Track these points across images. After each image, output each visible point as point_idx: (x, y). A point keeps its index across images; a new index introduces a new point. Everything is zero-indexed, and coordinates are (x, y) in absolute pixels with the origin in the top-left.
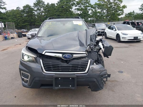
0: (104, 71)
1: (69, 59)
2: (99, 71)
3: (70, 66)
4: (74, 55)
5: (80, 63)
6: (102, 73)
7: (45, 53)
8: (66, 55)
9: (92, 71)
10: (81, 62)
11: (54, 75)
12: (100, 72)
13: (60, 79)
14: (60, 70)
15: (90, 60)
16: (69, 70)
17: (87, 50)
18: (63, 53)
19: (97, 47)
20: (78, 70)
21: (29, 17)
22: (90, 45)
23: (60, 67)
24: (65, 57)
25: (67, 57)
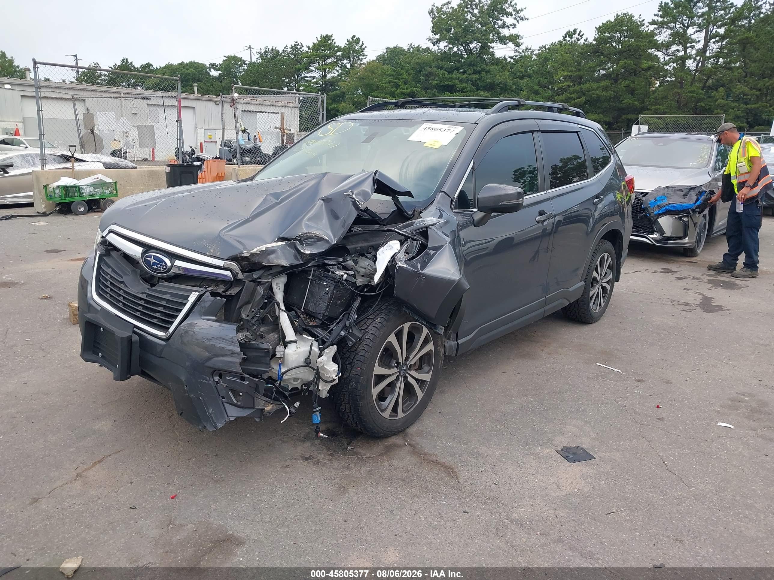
0: (226, 355)
1: (157, 271)
2: (207, 348)
3: (141, 296)
4: (178, 263)
5: (167, 297)
6: (216, 359)
7: (108, 234)
8: (151, 257)
10: (173, 295)
11: (99, 308)
12: (207, 354)
13: (102, 330)
14: (121, 305)
15: (198, 293)
16: (138, 311)
17: (246, 254)
18: (147, 248)
19: (364, 263)
20: (155, 321)
21: (616, 80)
22: (302, 244)
23: (121, 293)
24: (147, 263)
25: (154, 264)
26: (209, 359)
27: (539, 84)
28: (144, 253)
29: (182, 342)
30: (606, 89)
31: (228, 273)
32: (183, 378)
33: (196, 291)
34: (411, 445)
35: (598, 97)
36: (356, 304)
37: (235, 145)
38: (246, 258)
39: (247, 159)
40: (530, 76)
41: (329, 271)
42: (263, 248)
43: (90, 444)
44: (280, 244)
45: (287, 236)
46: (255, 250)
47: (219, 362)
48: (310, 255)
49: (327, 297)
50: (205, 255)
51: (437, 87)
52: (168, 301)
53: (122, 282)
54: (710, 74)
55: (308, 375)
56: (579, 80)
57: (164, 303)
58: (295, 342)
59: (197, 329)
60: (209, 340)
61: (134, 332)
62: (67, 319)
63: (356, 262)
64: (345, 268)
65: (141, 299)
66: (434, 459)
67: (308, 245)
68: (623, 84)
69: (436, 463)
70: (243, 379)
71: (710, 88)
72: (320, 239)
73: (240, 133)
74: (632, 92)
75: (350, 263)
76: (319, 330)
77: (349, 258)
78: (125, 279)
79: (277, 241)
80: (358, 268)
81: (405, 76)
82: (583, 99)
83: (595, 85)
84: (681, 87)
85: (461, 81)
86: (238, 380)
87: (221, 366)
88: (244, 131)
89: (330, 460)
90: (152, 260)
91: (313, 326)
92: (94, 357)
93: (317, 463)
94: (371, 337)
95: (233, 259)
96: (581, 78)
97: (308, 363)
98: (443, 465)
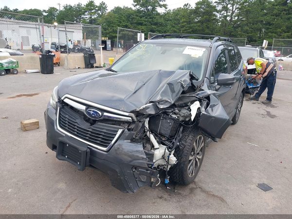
0: (139, 159)
1: (95, 117)
2: (130, 156)
3: (89, 130)
4: (105, 114)
5: (105, 131)
7: (64, 99)
8: (91, 111)
9: (116, 150)
10: (107, 130)
11: (64, 135)
12: (130, 159)
13: (67, 145)
14: (76, 133)
15: (122, 130)
16: (87, 136)
17: (138, 110)
18: (88, 106)
19: (184, 111)
20: (98, 142)
21: (202, 23)
22: (159, 104)
23: (76, 127)
24: (89, 114)
25: (93, 114)
26: (131, 161)
27: (175, 23)
28: (86, 109)
29: (116, 153)
30: (199, 26)
31: (130, 118)
32: (117, 170)
33: (121, 129)
34: (200, 188)
35: (197, 29)
36: (181, 129)
37: (57, 45)
38: (138, 111)
39: (63, 50)
40: (171, 20)
41: (168, 115)
42: (144, 106)
43: (60, 197)
44: (150, 104)
45: (153, 100)
46: (141, 108)
47: (136, 163)
48: (162, 109)
49: (171, 127)
50: (119, 110)
51: (136, 23)
52: (105, 133)
53: (75, 122)
54: (236, 22)
55: (162, 162)
56: (189, 23)
57: (103, 134)
58: (159, 148)
59: (124, 147)
60: (131, 152)
61: (88, 148)
62: (19, 128)
63: (180, 111)
64: (175, 114)
65: (89, 131)
66: (212, 194)
67: (162, 104)
68: (205, 24)
69: (213, 195)
70: (147, 170)
71: (235, 27)
72: (167, 101)
73: (68, 41)
74: (208, 28)
75: (177, 111)
76: (167, 142)
77: (176, 109)
78: (77, 121)
79: (149, 103)
80: (180, 113)
81: (123, 18)
82: (191, 30)
83: (195, 25)
84: (225, 27)
85: (145, 21)
86: (145, 171)
87: (136, 164)
88: (70, 41)
89: (171, 198)
90: (92, 112)
91: (164, 140)
92: (63, 158)
93: (166, 200)
94: (189, 144)
95: (132, 112)
96: (190, 21)
97: (163, 157)
98: (217, 196)
